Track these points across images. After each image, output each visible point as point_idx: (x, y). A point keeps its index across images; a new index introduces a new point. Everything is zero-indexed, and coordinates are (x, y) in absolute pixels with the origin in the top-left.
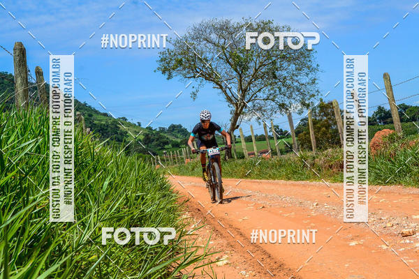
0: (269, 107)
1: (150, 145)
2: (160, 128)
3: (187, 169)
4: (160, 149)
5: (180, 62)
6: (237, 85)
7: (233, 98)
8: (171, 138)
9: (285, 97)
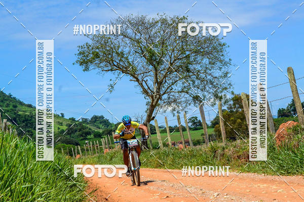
0: (183, 99)
1: (72, 135)
2: (83, 119)
3: (106, 158)
4: (82, 140)
5: (97, 56)
6: (154, 79)
7: (149, 91)
8: (94, 129)
9: (199, 90)
